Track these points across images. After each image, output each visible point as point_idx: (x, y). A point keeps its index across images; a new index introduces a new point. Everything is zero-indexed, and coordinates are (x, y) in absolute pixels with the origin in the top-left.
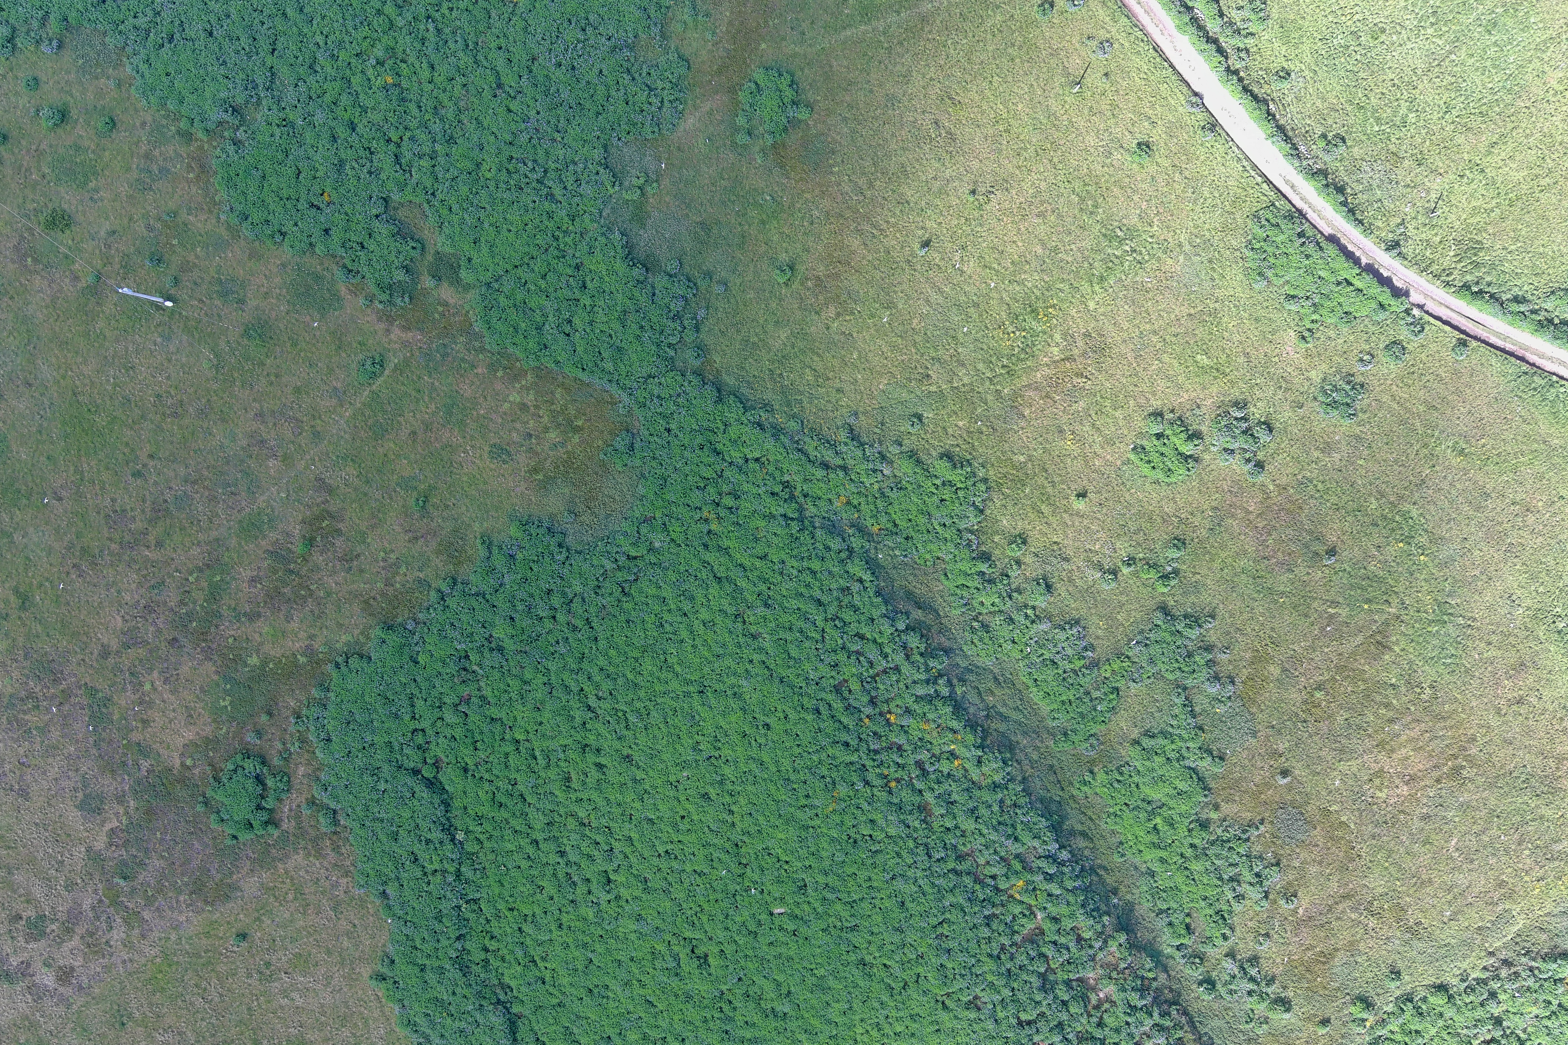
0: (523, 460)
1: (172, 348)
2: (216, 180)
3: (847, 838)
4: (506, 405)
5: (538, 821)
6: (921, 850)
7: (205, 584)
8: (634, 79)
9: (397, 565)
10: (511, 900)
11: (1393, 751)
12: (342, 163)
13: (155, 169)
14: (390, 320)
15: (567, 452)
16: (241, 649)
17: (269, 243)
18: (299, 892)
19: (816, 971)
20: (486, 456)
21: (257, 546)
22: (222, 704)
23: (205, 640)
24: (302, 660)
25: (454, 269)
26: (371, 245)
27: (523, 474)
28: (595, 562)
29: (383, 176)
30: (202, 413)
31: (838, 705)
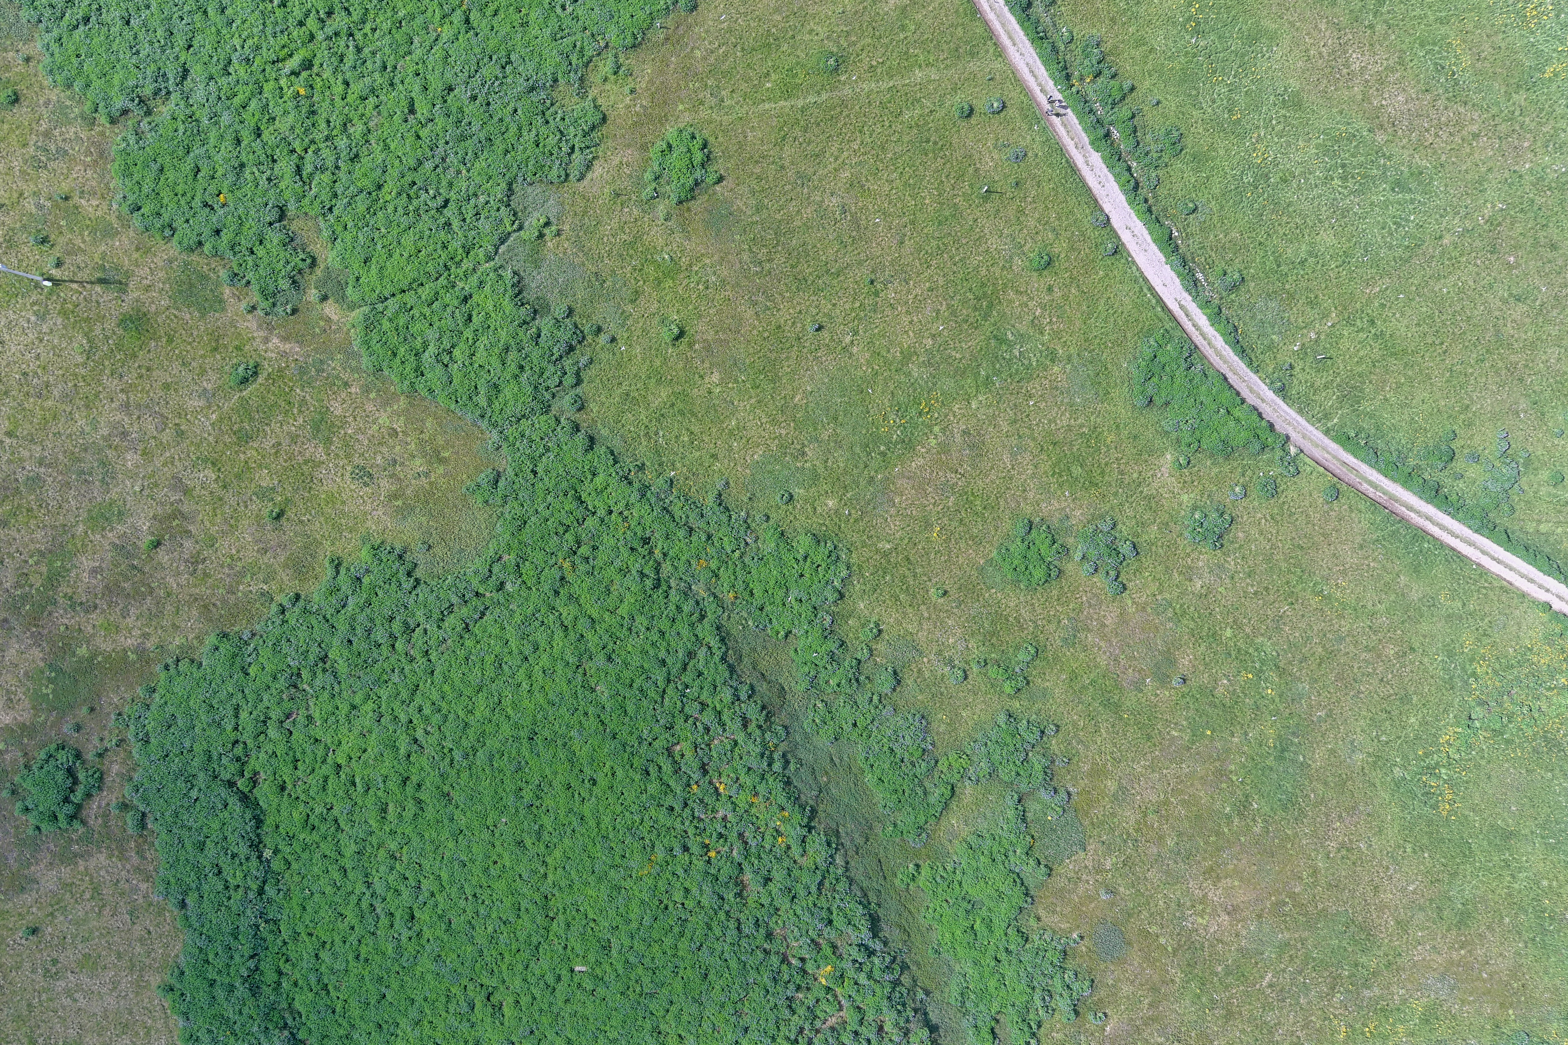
0: (386, 485)
1: (45, 329)
2: (114, 167)
3: (657, 903)
4: (375, 427)
5: (350, 849)
6: (732, 925)
7: (44, 569)
8: (547, 122)
9: (242, 574)
10: (311, 925)
11: (1218, 878)
12: (242, 165)
13: (53, 147)
14: (270, 328)
15: (431, 483)
16: (72, 638)
17: (158, 237)
18: (96, 890)
19: (608, 1034)
20: (348, 474)
21: (103, 536)
22: (44, 691)
23: (35, 625)
24: (132, 657)
25: (341, 286)
26: (260, 252)
27: (382, 498)
28: (442, 596)
29: (282, 185)
30: (66, 397)
31: (667, 768)
